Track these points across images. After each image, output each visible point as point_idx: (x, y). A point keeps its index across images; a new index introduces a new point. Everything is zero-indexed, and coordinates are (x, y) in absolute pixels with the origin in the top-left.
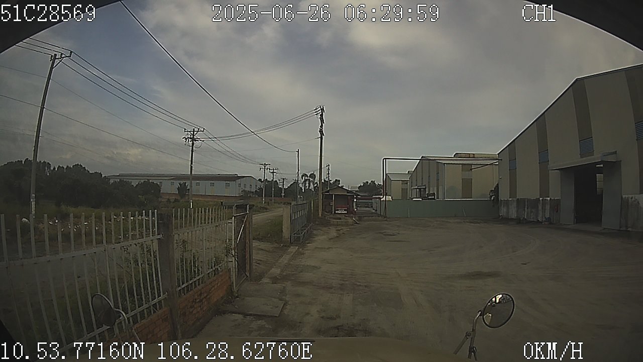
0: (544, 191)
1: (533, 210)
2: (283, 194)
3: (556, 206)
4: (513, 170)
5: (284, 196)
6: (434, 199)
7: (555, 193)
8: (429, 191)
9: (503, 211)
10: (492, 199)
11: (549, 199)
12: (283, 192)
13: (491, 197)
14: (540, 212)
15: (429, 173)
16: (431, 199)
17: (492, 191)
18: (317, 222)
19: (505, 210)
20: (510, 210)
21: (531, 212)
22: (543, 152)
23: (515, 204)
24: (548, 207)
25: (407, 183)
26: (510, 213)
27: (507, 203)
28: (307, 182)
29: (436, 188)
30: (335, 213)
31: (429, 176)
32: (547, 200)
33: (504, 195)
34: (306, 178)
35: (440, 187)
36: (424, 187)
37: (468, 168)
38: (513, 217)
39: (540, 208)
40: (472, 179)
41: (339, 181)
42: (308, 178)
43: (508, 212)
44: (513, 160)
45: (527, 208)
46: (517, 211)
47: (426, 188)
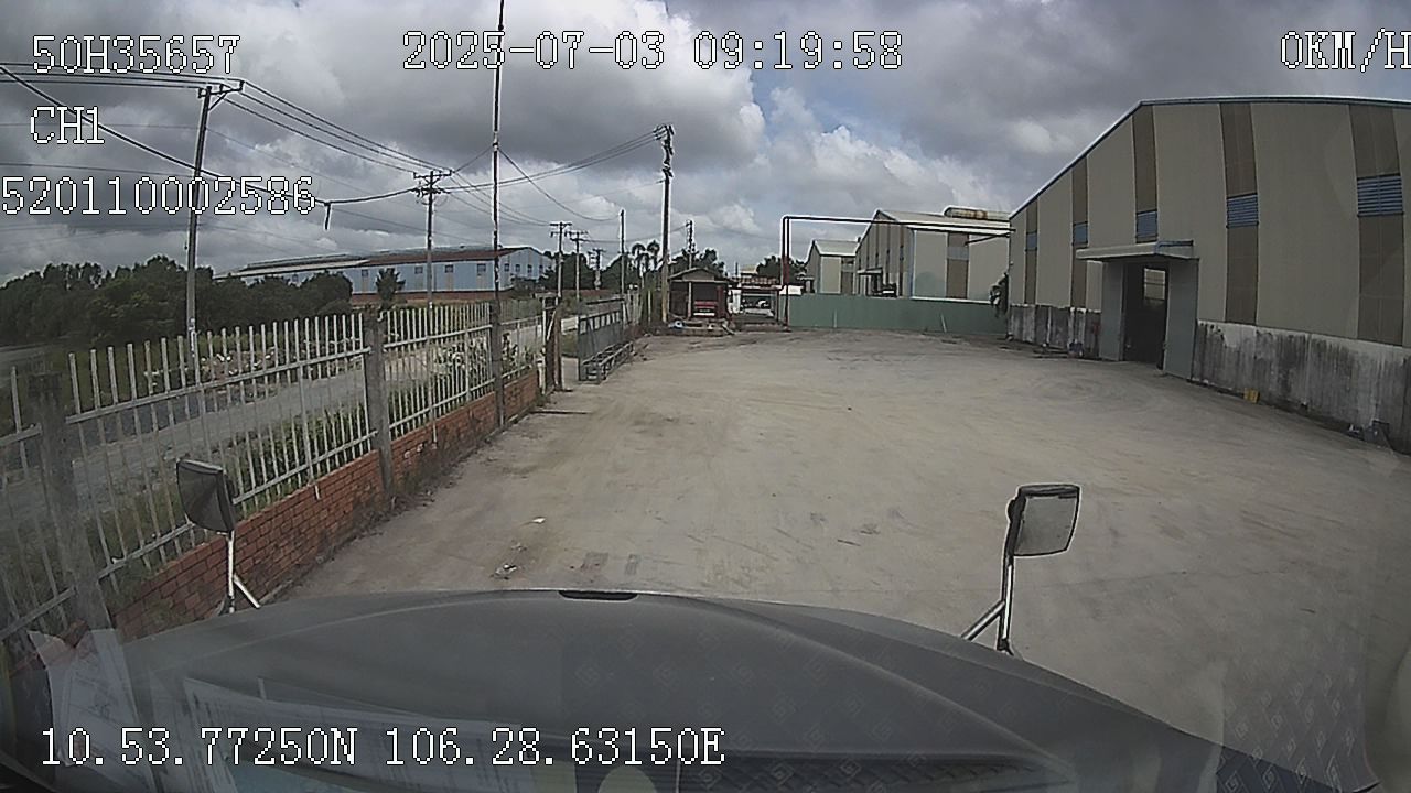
0: (1078, 295)
1: (1061, 330)
2: (597, 283)
3: (1094, 325)
4: (1031, 251)
5: (600, 287)
6: (894, 295)
7: (1093, 304)
8: (887, 281)
9: (1015, 325)
10: (996, 302)
11: (1084, 310)
12: (598, 278)
13: (993, 299)
14: (1071, 333)
15: (889, 245)
16: (887, 295)
17: (995, 288)
18: (658, 332)
19: (1017, 325)
20: (1024, 326)
21: (1057, 332)
22: (1080, 224)
23: (1033, 313)
24: (1082, 325)
25: (852, 263)
26: (1024, 332)
27: (1020, 311)
28: (643, 261)
29: (898, 275)
30: (693, 316)
31: (888, 252)
32: (1080, 312)
33: (1016, 297)
34: (641, 252)
35: (904, 274)
36: (879, 272)
37: (959, 239)
38: (1030, 340)
39: (1070, 325)
40: (967, 261)
41: (713, 252)
42: (646, 252)
43: (1021, 330)
44: (1032, 232)
45: (1052, 325)
46: (1035, 330)
47: (881, 275)
